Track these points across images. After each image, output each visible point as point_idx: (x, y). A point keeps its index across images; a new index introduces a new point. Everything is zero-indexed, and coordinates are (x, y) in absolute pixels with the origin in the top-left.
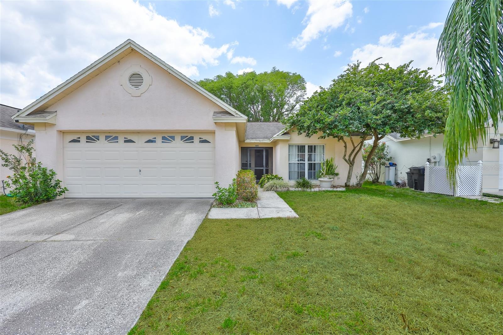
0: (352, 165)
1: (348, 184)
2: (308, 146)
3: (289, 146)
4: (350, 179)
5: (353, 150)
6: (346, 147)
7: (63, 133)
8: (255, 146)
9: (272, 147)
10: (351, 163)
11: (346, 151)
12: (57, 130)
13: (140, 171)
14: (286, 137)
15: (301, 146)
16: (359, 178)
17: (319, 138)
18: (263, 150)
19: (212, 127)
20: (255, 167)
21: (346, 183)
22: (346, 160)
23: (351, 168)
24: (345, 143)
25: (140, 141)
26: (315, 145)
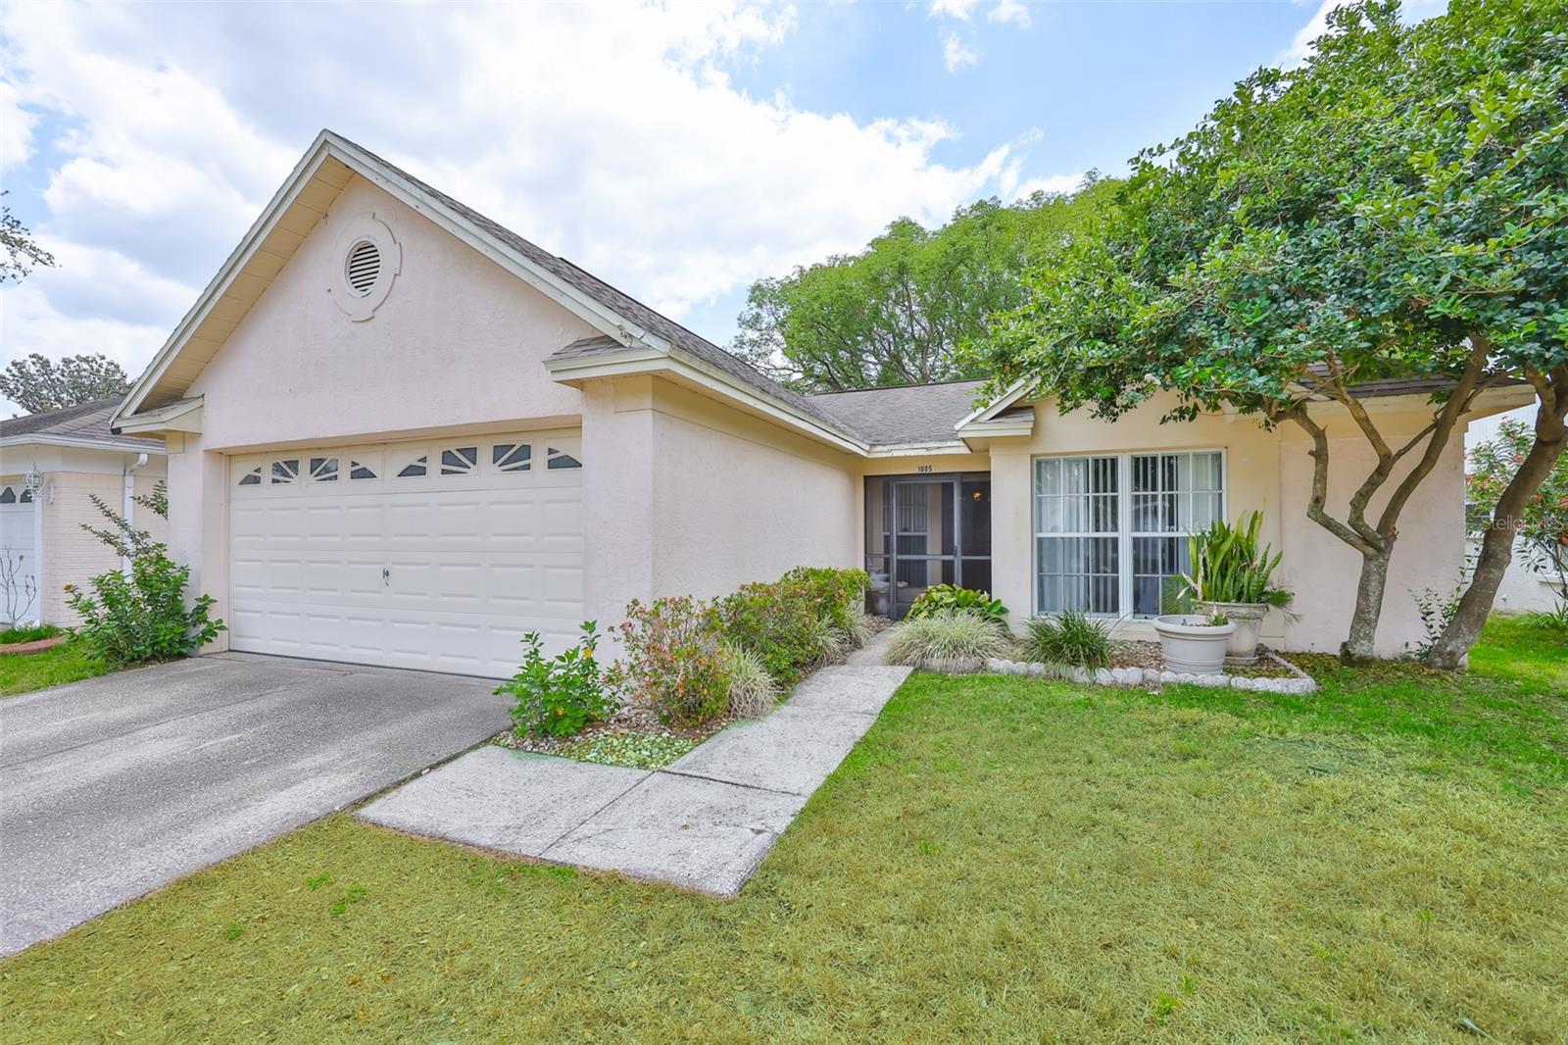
0: (1379, 549)
1: (1360, 649)
2: (1136, 460)
3: (1039, 463)
4: (1372, 624)
5: (1381, 473)
6: (1320, 455)
7: (226, 457)
8: (917, 471)
10: (1376, 544)
11: (1321, 478)
12: (205, 451)
13: (387, 574)
14: (1019, 426)
15: (1096, 461)
16: (1437, 619)
17: (1164, 420)
18: (952, 484)
20: (943, 554)
21: (1344, 645)
22: (1329, 524)
23: (1373, 565)
24: (1319, 435)
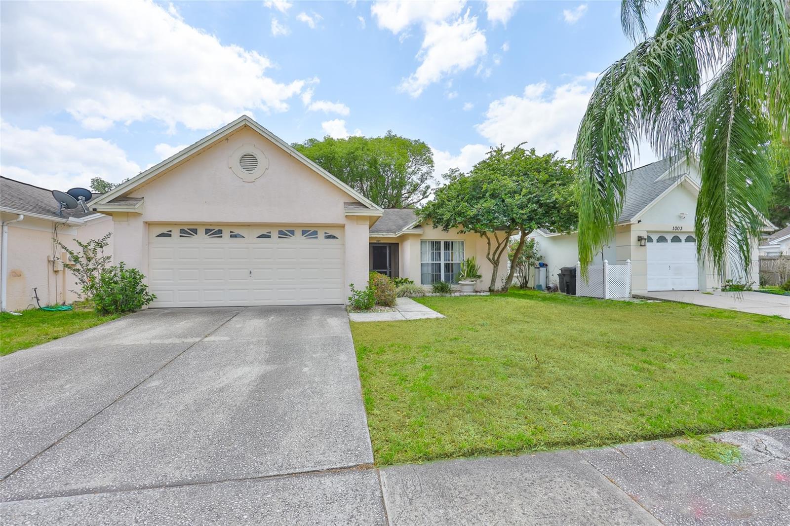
0: (497, 265)
1: (492, 288)
2: (445, 242)
3: (421, 242)
4: (495, 282)
5: (498, 248)
6: (489, 243)
7: (149, 224)
8: (375, 242)
9: (398, 243)
10: (496, 263)
11: (489, 249)
12: (144, 222)
13: (251, 273)
14: (418, 231)
15: (435, 242)
16: (504, 281)
17: (458, 233)
18: (386, 247)
19: (341, 220)
21: (489, 287)
22: (489, 259)
23: (495, 269)
24: (489, 239)
25: (251, 236)
26: (452, 241)
